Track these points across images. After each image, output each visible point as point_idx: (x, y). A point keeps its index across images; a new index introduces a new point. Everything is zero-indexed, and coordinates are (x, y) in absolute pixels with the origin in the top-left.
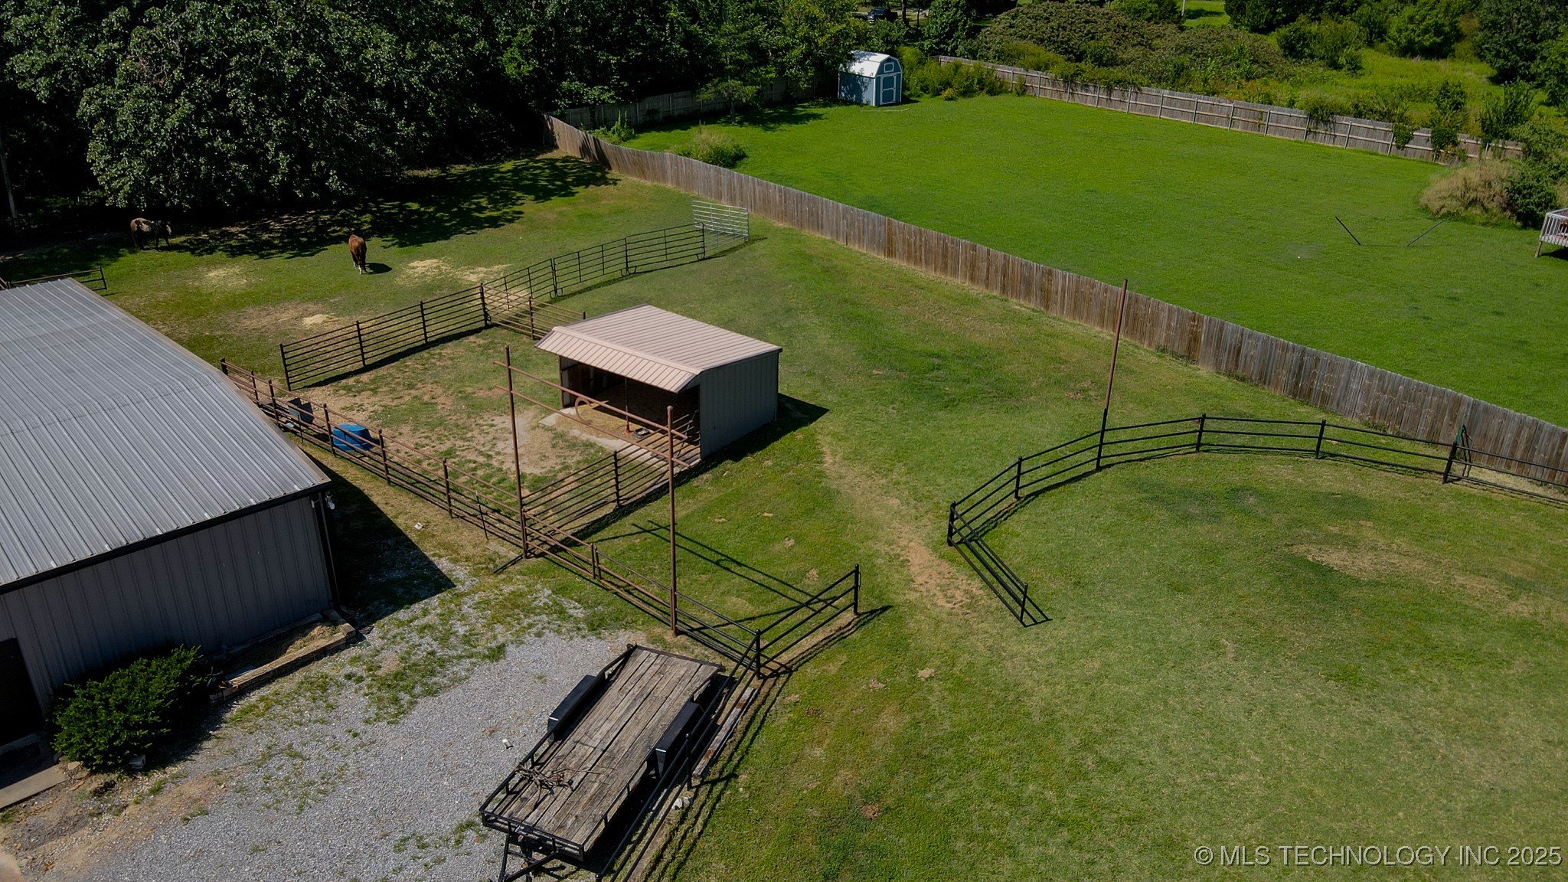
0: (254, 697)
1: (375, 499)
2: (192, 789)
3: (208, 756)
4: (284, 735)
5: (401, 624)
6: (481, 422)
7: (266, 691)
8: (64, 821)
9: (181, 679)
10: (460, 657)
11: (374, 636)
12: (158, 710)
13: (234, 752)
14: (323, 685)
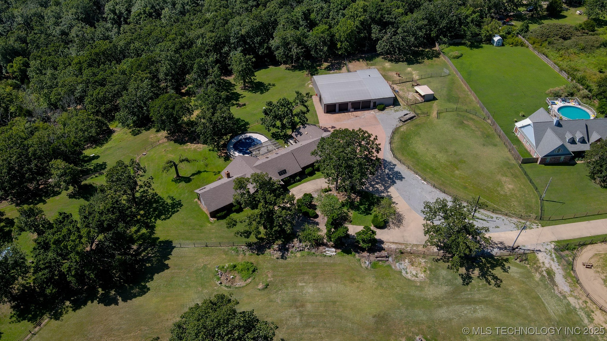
1: (398, 98)
3: (384, 111)
6: (410, 93)
7: (388, 109)
9: (383, 106)
10: (400, 110)
11: (395, 108)
14: (391, 110)
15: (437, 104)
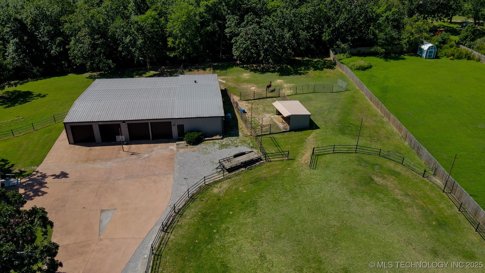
0: (207, 142)
1: (239, 121)
2: (195, 149)
3: (199, 146)
4: (207, 147)
5: (229, 139)
6: (263, 114)
7: (208, 141)
8: (182, 147)
9: (199, 136)
10: (232, 145)
11: (224, 139)
12: (195, 138)
13: (201, 147)
14: (215, 143)
15: (316, 137)
